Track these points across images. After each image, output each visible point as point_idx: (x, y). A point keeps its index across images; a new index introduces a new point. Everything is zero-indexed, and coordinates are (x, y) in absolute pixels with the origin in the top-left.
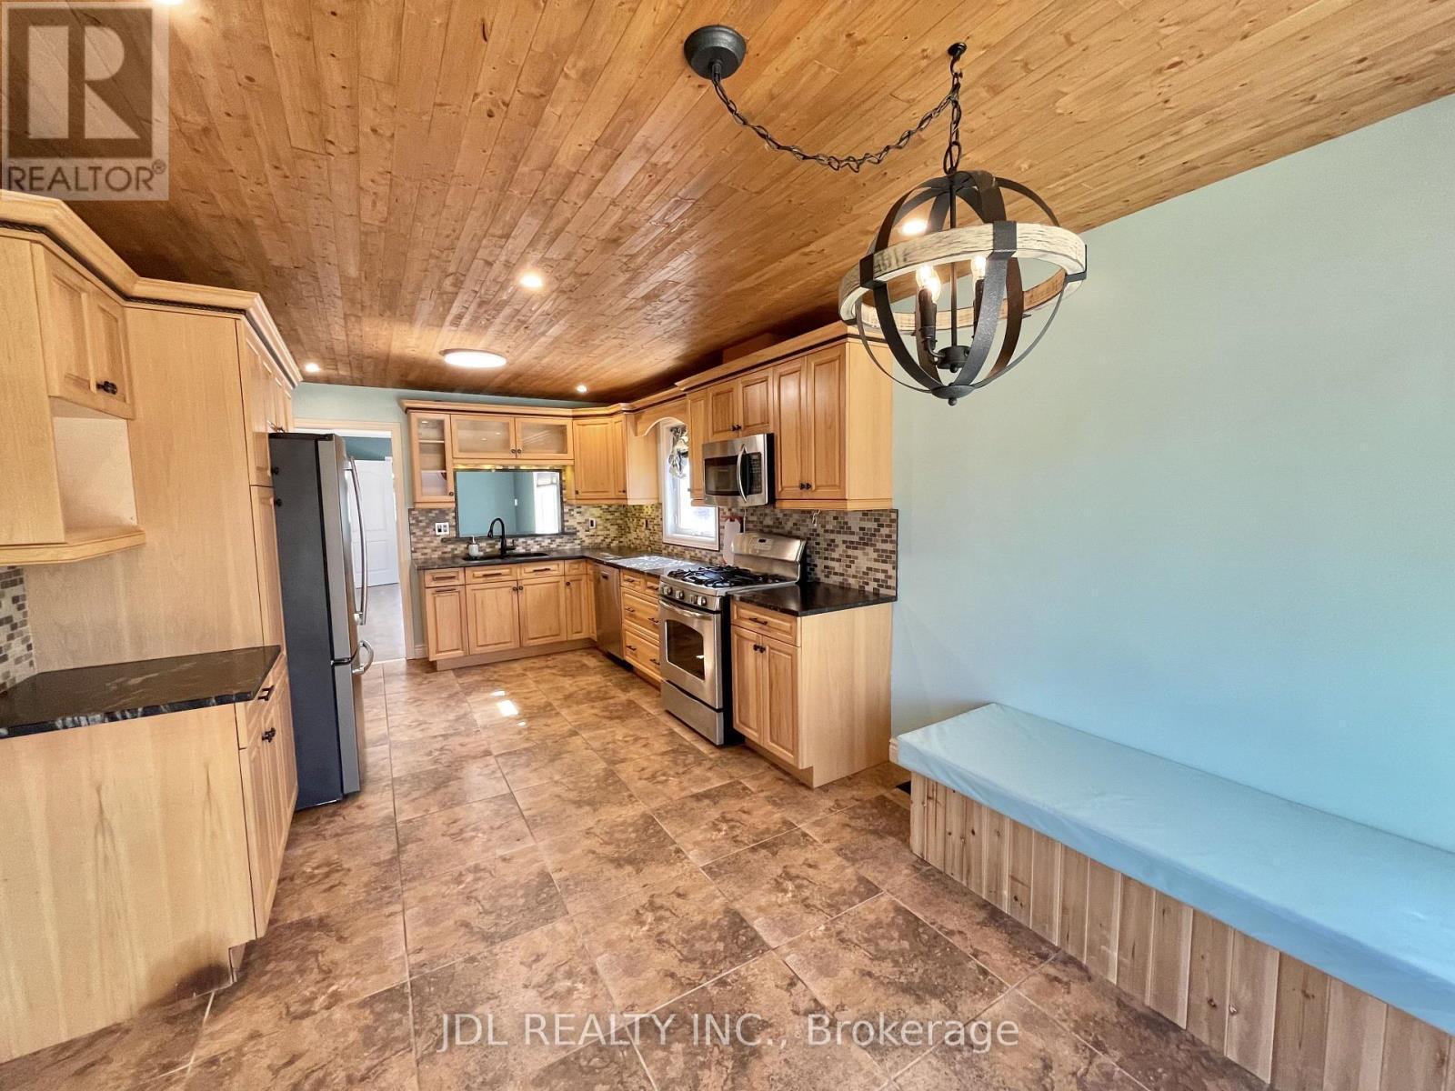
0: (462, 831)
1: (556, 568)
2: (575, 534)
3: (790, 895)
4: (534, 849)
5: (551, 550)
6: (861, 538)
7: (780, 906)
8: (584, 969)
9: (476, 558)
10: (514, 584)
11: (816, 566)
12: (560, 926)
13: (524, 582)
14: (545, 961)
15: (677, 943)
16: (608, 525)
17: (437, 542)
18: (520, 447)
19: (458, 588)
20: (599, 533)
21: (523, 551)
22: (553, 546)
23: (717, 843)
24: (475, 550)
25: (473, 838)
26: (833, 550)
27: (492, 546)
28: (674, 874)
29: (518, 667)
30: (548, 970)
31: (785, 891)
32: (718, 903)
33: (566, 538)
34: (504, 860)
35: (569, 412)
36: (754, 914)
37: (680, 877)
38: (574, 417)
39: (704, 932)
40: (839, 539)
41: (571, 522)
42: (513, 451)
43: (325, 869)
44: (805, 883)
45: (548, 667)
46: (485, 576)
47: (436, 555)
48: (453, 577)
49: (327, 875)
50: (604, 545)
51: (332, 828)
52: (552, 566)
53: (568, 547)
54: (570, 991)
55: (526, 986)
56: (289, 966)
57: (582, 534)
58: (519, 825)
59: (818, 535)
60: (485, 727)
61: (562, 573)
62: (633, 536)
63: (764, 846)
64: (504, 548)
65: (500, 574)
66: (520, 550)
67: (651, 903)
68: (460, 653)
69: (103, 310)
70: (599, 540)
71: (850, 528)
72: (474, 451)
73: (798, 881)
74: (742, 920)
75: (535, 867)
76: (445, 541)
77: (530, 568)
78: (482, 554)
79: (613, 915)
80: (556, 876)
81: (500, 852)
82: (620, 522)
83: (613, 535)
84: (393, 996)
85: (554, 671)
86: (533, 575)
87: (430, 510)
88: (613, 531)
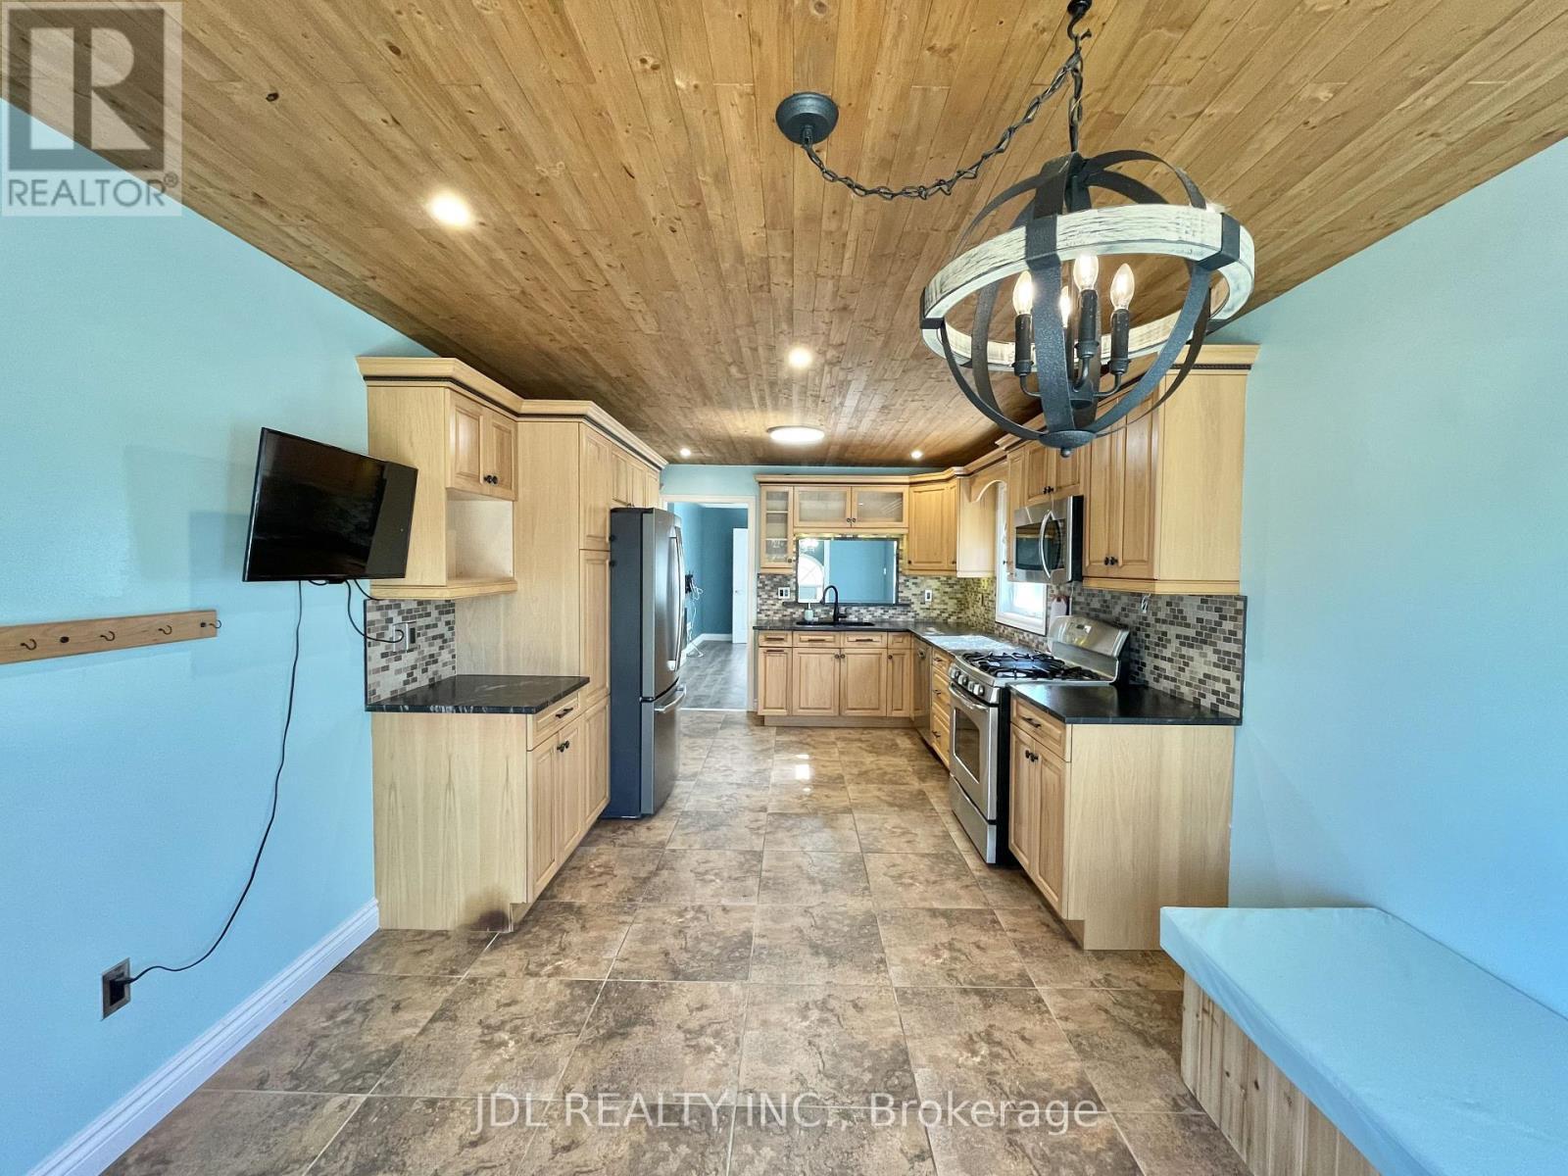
0: (706, 872)
1: (880, 640)
2: (908, 605)
3: (978, 1059)
4: (753, 909)
5: (883, 622)
6: (1198, 633)
7: (958, 1066)
8: (731, 1036)
9: (810, 624)
10: (837, 652)
11: (1144, 665)
12: (735, 987)
13: (846, 651)
14: (706, 1013)
15: (827, 1052)
16: (946, 598)
17: (779, 605)
18: (855, 516)
19: (786, 650)
20: (936, 606)
21: (856, 620)
22: (886, 617)
23: (927, 969)
24: (810, 616)
25: (712, 881)
26: (1165, 647)
27: (827, 612)
28: (864, 983)
29: (832, 735)
30: (704, 1021)
31: (974, 1053)
32: (892, 1031)
33: (899, 609)
34: (724, 909)
35: (906, 479)
36: (923, 1061)
37: (868, 988)
38: (911, 484)
39: (859, 1054)
40: (1173, 631)
41: (905, 594)
42: (849, 520)
43: (602, 870)
44: (1006, 1054)
45: (860, 740)
46: (810, 641)
47: (776, 618)
48: (782, 639)
49: (601, 875)
50: (940, 620)
51: (624, 839)
52: (876, 637)
53: (901, 618)
54: (710, 1049)
55: (679, 1027)
56: (545, 934)
57: (916, 607)
58: (752, 882)
59: (1148, 625)
60: (774, 785)
61: (884, 645)
62: (970, 612)
63: (978, 992)
64: (837, 615)
65: (823, 640)
66: (853, 618)
67: (824, 1002)
68: (783, 712)
69: (498, 427)
70: (934, 614)
71: (1185, 618)
72: (815, 520)
73: (996, 1049)
74: (907, 1061)
75: (744, 926)
76: (786, 605)
77: (853, 637)
78: (816, 619)
79: (783, 998)
80: (756, 941)
81: (725, 902)
82: (959, 596)
83: (951, 610)
84: (590, 987)
85: (863, 745)
86: (856, 645)
87: (775, 575)
88: (952, 605)
